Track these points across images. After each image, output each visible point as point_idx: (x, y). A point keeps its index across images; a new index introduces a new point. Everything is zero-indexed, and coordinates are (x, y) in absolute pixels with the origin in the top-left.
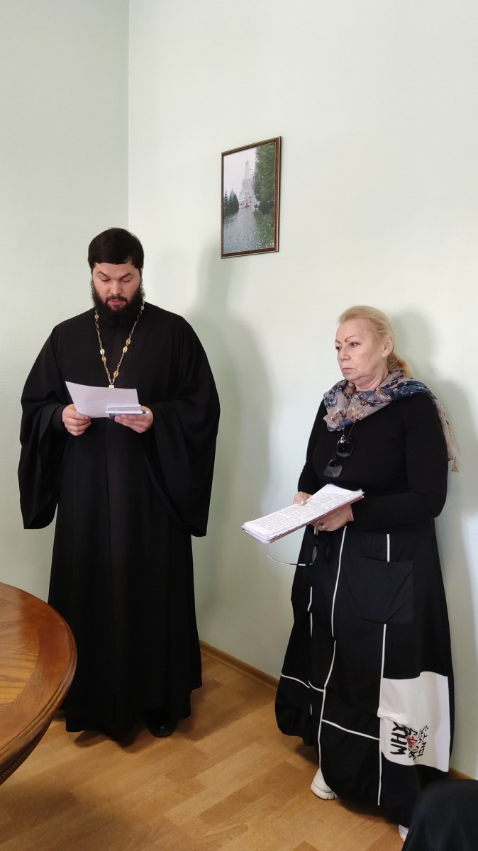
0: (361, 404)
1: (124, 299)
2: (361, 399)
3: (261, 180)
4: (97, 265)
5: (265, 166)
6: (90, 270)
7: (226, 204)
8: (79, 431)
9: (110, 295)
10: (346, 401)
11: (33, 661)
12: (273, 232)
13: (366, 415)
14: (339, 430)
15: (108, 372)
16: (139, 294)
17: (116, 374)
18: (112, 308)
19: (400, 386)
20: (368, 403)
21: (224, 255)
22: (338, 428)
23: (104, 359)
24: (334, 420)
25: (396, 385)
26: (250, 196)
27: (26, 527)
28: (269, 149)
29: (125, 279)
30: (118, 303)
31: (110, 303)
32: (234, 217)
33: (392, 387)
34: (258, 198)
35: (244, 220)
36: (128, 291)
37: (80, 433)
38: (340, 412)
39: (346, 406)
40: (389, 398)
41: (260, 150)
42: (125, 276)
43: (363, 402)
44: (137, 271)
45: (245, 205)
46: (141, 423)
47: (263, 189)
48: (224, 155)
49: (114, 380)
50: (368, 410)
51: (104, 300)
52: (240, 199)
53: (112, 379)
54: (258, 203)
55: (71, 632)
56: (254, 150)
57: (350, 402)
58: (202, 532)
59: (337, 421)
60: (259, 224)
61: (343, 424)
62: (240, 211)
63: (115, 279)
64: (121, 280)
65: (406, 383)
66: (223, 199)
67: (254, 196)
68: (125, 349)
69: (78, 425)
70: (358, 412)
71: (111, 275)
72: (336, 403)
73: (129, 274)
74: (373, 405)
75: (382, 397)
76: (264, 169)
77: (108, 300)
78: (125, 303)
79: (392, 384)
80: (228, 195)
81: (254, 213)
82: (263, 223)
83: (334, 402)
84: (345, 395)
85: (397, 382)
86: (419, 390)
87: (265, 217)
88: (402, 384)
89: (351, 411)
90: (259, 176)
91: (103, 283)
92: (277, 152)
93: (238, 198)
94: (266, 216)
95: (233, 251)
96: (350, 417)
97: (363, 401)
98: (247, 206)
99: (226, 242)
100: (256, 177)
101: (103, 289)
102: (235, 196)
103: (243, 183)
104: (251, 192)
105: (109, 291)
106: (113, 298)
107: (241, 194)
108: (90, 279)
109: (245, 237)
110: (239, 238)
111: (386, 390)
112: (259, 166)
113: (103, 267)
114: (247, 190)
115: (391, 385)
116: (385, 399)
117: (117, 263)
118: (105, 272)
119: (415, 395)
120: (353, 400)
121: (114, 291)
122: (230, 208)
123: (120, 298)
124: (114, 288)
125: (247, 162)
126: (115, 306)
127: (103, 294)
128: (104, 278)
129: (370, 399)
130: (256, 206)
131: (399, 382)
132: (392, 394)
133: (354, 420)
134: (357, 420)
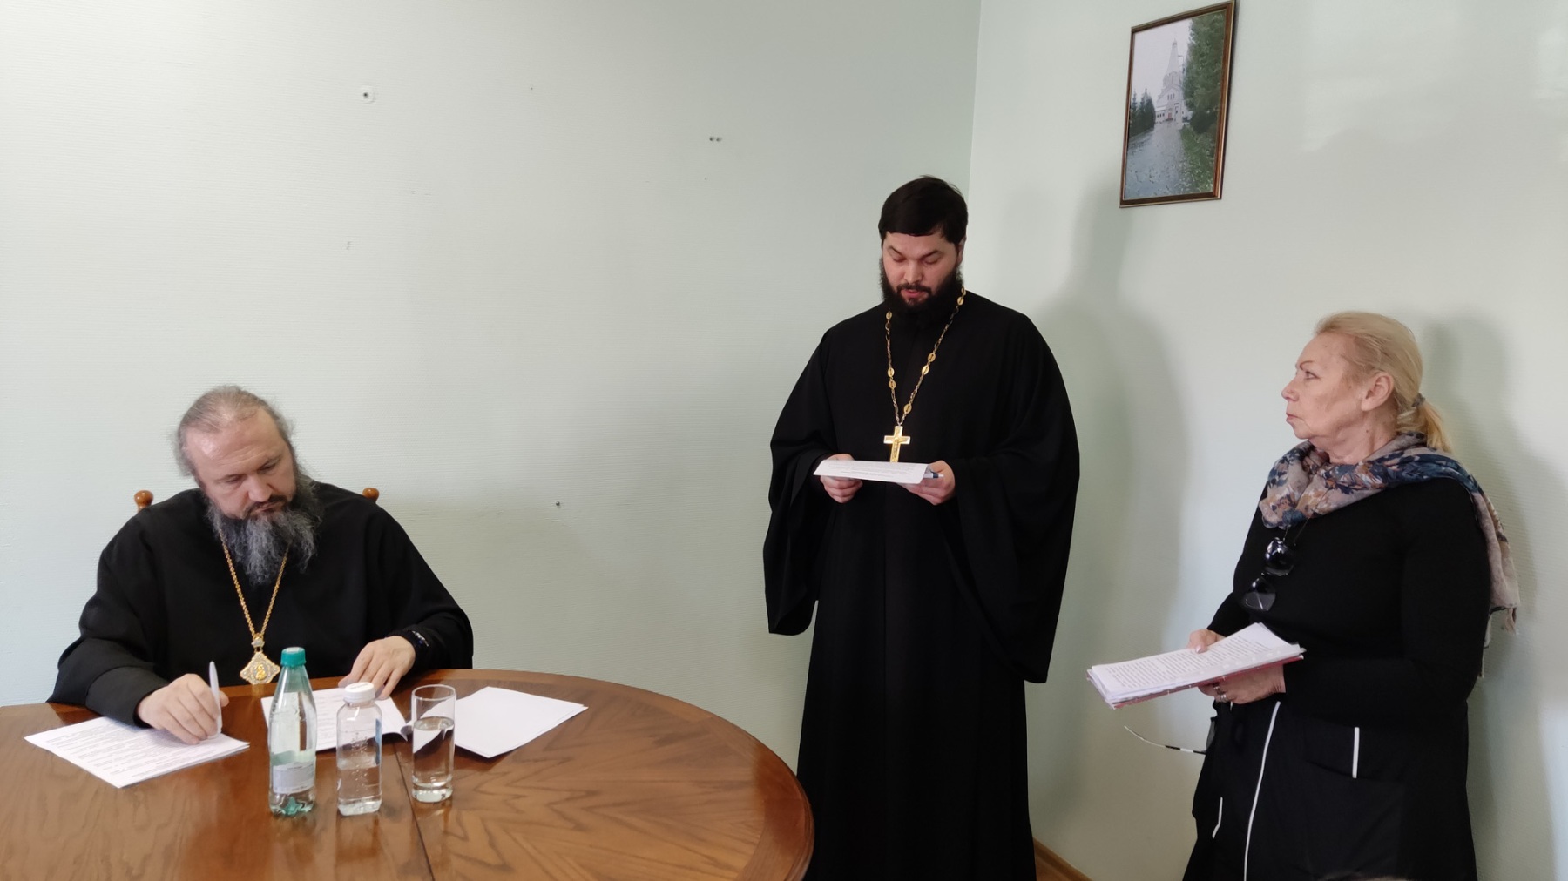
0: (1327, 486)
1: (928, 290)
2: (1328, 476)
3: (1197, 73)
4: (889, 235)
5: (1205, 49)
6: (880, 241)
7: (1134, 115)
8: (844, 496)
9: (903, 282)
10: (1303, 478)
11: (752, 843)
12: (1212, 164)
13: (1333, 506)
14: (1282, 528)
15: (895, 405)
16: (953, 282)
17: (907, 409)
18: (907, 301)
19: (1405, 462)
20: (1338, 486)
21: (1125, 203)
22: (1280, 523)
23: (892, 384)
24: (1274, 508)
25: (1397, 460)
26: (1175, 100)
27: (773, 629)
28: (1214, 21)
29: (930, 259)
30: (914, 295)
31: (905, 294)
32: (1146, 138)
33: (1389, 463)
34: (1190, 106)
35: (1163, 142)
36: (933, 276)
37: (846, 499)
38: (1288, 497)
39: (1301, 488)
40: (1379, 481)
41: (1197, 23)
42: (930, 254)
43: (1330, 484)
44: (951, 247)
45: (1166, 117)
46: (935, 490)
47: (1200, 90)
48: (1135, 31)
49: (903, 418)
50: (1337, 499)
51: (895, 289)
52: (1159, 107)
53: (900, 417)
54: (1189, 114)
55: (810, 811)
56: (1187, 23)
57: (1310, 481)
58: (1041, 677)
59: (1280, 511)
60: (1188, 149)
61: (1288, 518)
62: (1157, 127)
63: (913, 259)
64: (922, 260)
65: (1417, 458)
66: (1130, 106)
67: (1183, 102)
68: (925, 370)
69: (841, 488)
70: (1319, 499)
71: (907, 253)
72: (1285, 481)
73: (935, 252)
74: (1346, 490)
75: (1366, 478)
76: (1202, 55)
77: (900, 288)
78: (926, 295)
79: (1392, 457)
80: (1139, 100)
81: (1180, 131)
82: (1196, 149)
83: (1284, 477)
84: (1304, 468)
85: (1402, 453)
86: (1441, 473)
87: (1200, 139)
88: (1410, 459)
89: (1308, 497)
90: (1194, 67)
91: (895, 264)
92: (1227, 26)
93: (1155, 104)
94: (1201, 137)
95: (1142, 196)
96: (1303, 506)
97: (1332, 483)
98: (1170, 119)
99: (1129, 180)
100: (1188, 69)
101: (894, 271)
102: (1150, 102)
103: (1165, 80)
104: (1179, 95)
105: (902, 276)
106: (908, 287)
107: (1160, 97)
108: (879, 256)
109: (1162, 172)
110: (1153, 173)
111: (1376, 466)
112: (1196, 51)
113: (898, 240)
114: (1171, 92)
115: (1388, 460)
116: (1371, 483)
117: (917, 234)
118: (899, 248)
119: (1432, 481)
120: (1315, 478)
121: (910, 278)
122: (1139, 121)
123: (917, 286)
124: (909, 273)
125: (1175, 44)
126: (910, 299)
127: (894, 282)
128: (896, 256)
129: (1344, 479)
130: (1185, 119)
131: (1405, 456)
132: (1385, 475)
133: (1310, 513)
134: (1315, 514)
